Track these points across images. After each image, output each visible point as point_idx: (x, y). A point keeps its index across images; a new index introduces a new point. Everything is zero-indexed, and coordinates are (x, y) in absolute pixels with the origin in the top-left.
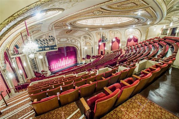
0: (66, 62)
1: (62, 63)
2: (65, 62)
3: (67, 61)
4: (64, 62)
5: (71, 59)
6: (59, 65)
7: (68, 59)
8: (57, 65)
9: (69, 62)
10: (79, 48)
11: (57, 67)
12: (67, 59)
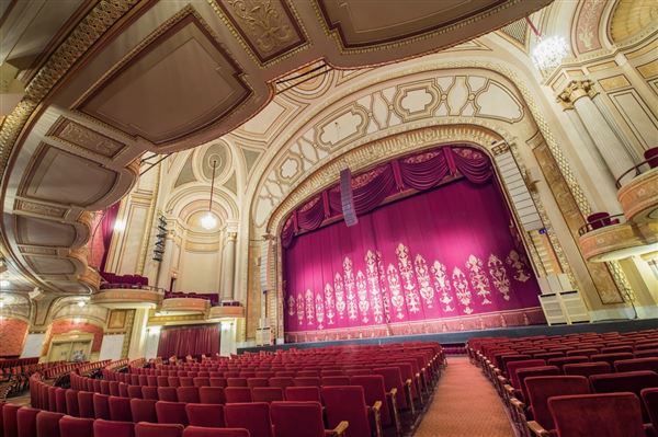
0: (395, 289)
1: (355, 290)
2: (382, 284)
3: (402, 282)
4: (373, 280)
5: (437, 265)
6: (341, 305)
7: (404, 262)
8: (329, 300)
9: (427, 291)
10: (518, 134)
11: (326, 311)
12: (396, 260)
